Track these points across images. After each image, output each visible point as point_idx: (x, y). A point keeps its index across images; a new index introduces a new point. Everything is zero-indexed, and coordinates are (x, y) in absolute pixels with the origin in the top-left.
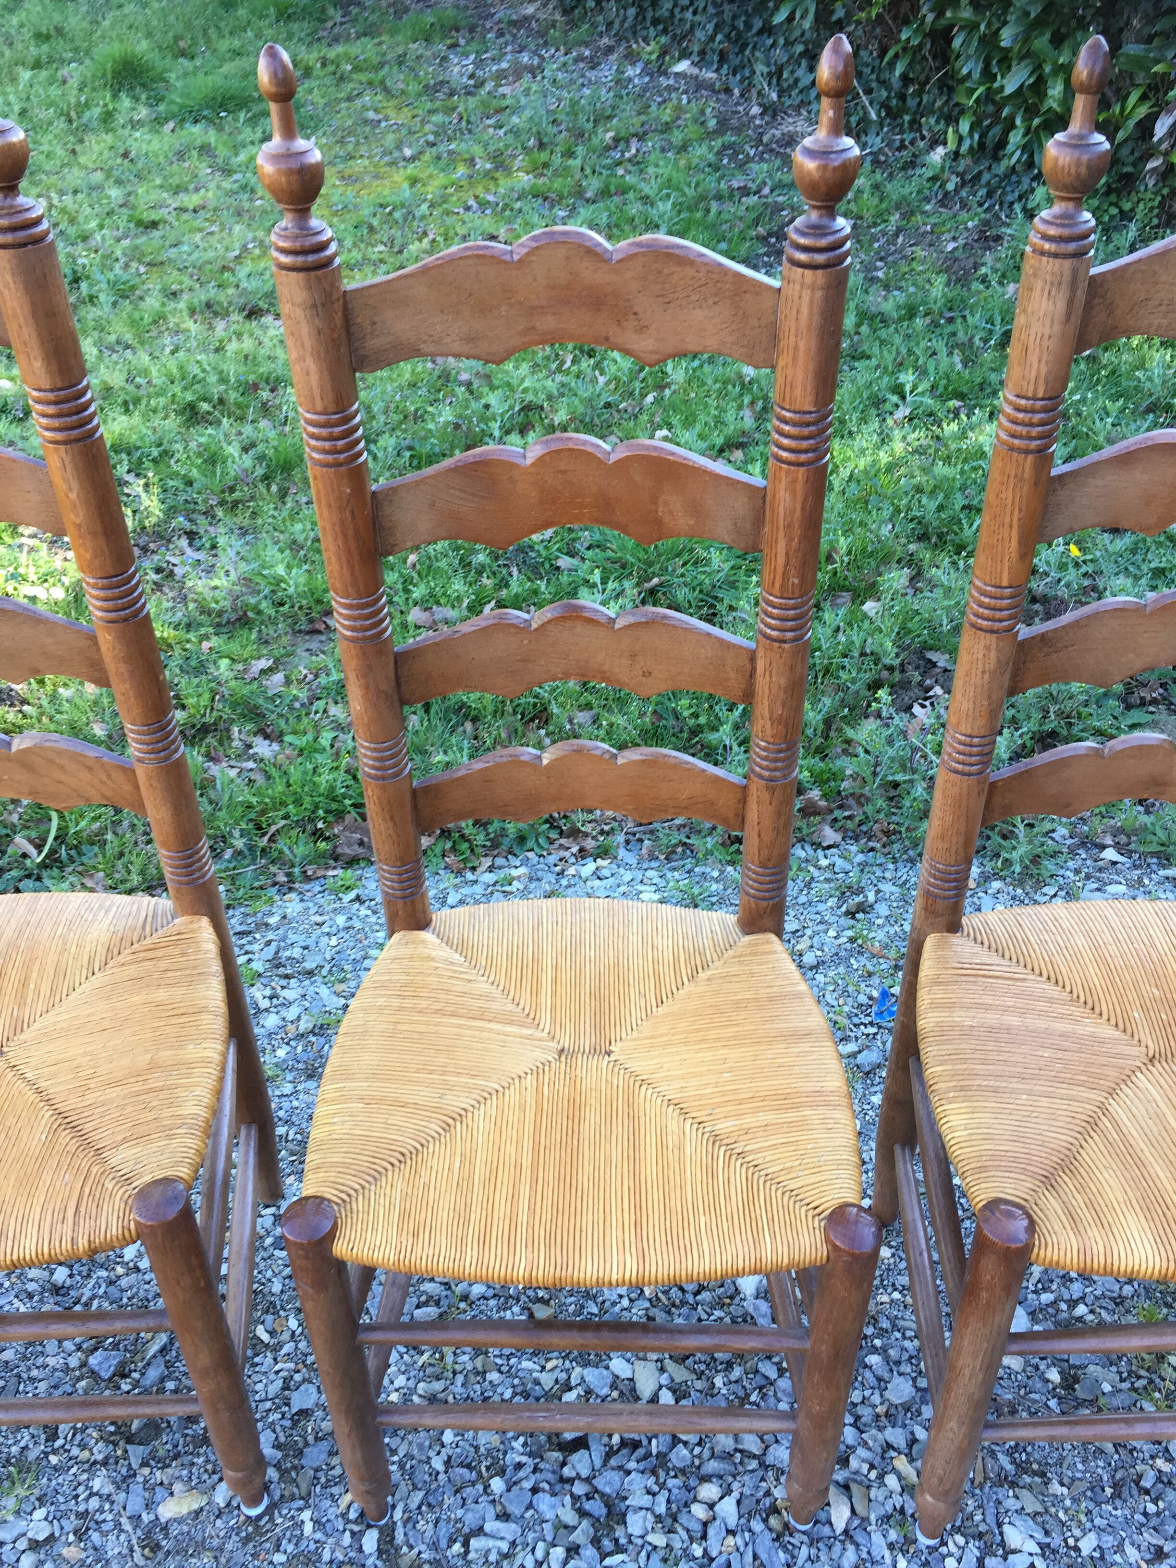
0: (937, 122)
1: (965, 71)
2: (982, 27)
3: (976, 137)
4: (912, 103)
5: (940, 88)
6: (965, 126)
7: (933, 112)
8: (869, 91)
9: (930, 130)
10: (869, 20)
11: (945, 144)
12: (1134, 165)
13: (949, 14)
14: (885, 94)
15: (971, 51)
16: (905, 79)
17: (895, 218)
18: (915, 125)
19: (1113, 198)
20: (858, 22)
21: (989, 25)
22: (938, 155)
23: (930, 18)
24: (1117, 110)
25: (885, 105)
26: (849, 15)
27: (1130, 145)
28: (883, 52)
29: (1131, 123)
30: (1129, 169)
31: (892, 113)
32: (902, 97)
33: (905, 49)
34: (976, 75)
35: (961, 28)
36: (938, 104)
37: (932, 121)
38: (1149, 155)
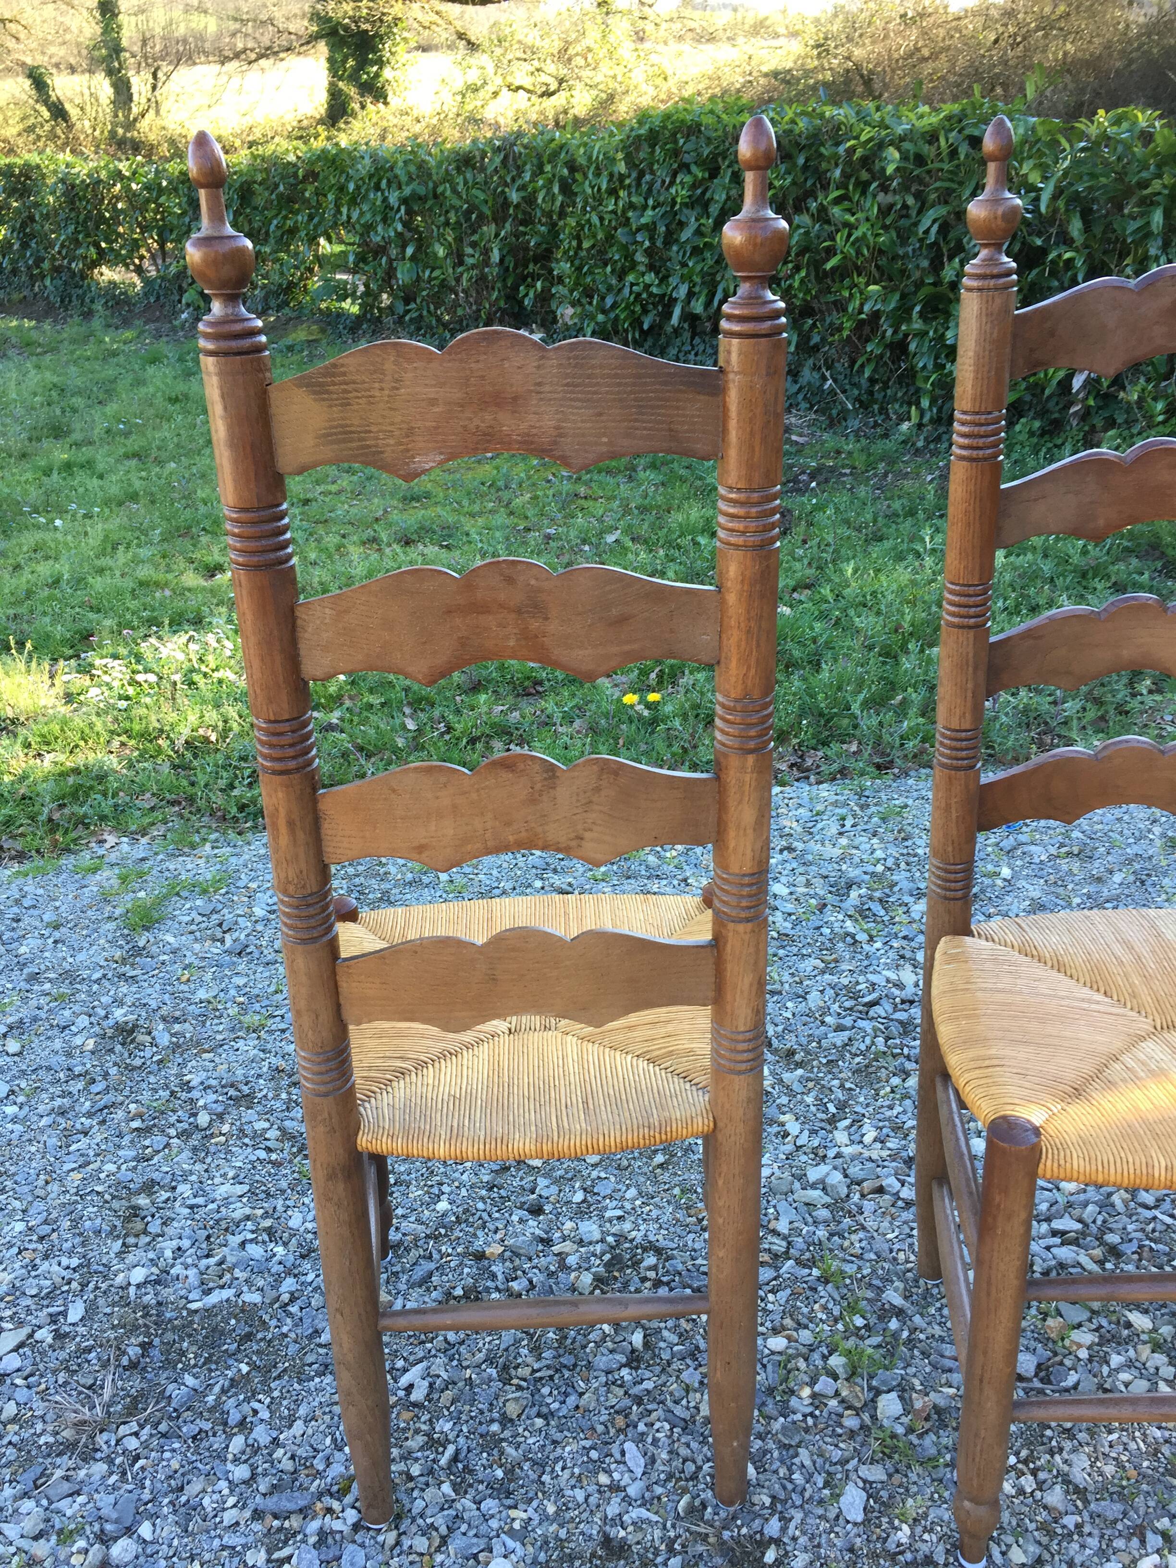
0: (901, 406)
1: (921, 365)
2: (931, 333)
3: (935, 410)
4: (879, 396)
5: (900, 383)
6: (925, 403)
7: (896, 400)
8: (844, 392)
9: (896, 413)
10: (841, 340)
11: (909, 419)
12: (1060, 411)
13: (904, 328)
14: (856, 392)
15: (925, 349)
16: (872, 381)
17: (881, 466)
18: (883, 410)
19: (1047, 437)
20: (831, 344)
21: (935, 331)
22: (905, 426)
23: (889, 333)
24: (1042, 375)
25: (857, 399)
26: (823, 339)
27: (1055, 399)
28: (853, 362)
29: (1055, 382)
30: (1056, 415)
31: (864, 405)
32: (871, 393)
33: (869, 360)
34: (930, 366)
35: (915, 335)
36: (900, 394)
37: (897, 406)
38: (1071, 404)
